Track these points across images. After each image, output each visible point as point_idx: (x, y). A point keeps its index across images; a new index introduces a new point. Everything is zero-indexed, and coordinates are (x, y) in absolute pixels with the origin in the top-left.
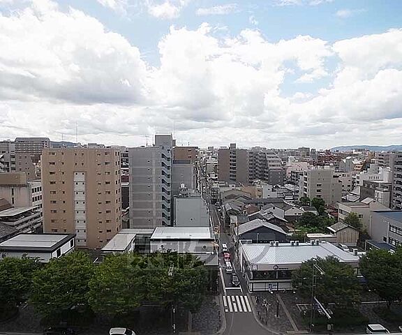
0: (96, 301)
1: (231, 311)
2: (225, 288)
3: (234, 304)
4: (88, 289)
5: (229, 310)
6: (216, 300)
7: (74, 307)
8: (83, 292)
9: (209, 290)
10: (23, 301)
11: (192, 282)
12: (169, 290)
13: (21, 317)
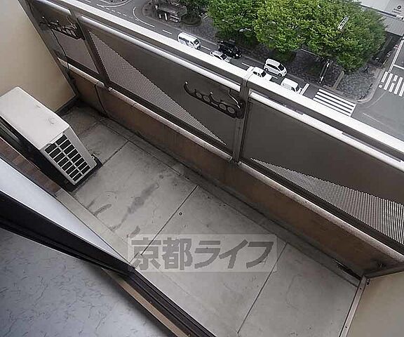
0: (261, 30)
1: (385, 88)
2: (393, 65)
3: (393, 84)
4: (257, 17)
5: (383, 87)
6: (377, 72)
7: (241, 30)
8: (251, 18)
9: (374, 59)
10: (204, 12)
11: (359, 44)
12: (332, 44)
13: (202, 25)
